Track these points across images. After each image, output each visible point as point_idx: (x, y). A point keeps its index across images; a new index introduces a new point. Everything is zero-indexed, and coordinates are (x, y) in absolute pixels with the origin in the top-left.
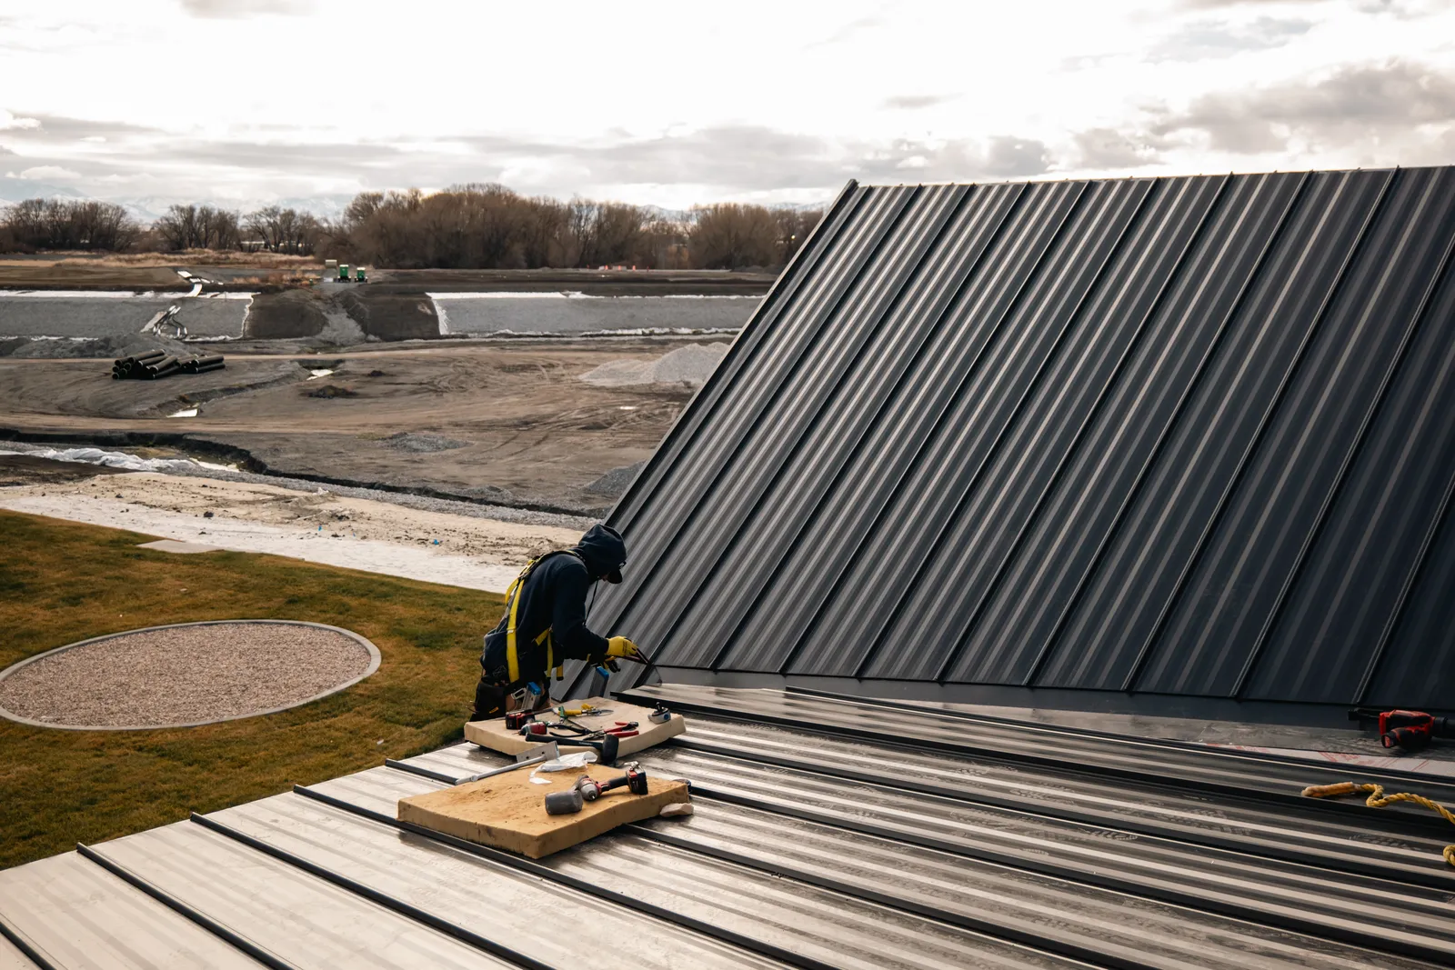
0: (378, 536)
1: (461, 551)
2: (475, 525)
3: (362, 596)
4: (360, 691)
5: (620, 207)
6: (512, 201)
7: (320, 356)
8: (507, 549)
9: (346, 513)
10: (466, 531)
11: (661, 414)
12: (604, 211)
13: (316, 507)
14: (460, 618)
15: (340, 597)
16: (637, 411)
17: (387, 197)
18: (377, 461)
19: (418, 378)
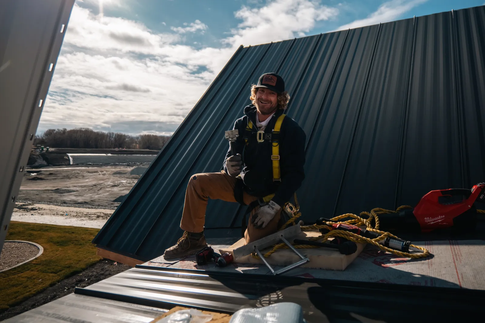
0: (47, 214)
1: (75, 217)
2: (79, 210)
3: (39, 231)
4: (33, 263)
5: (121, 134)
6: (92, 132)
7: (34, 170)
8: (90, 216)
9: (37, 208)
10: (77, 211)
11: (133, 183)
12: (117, 135)
13: (26, 207)
14: (74, 235)
15: (30, 231)
16: (126, 182)
17: (56, 130)
18: (50, 196)
19: (64, 175)
